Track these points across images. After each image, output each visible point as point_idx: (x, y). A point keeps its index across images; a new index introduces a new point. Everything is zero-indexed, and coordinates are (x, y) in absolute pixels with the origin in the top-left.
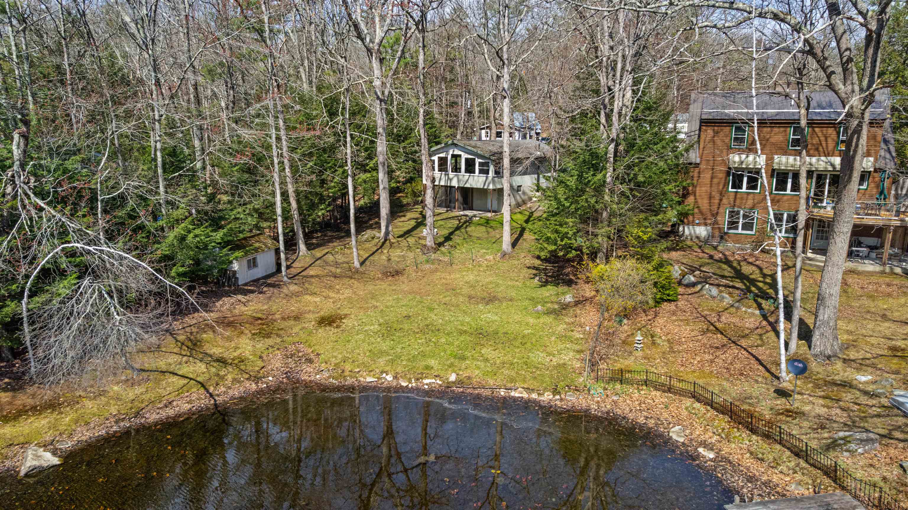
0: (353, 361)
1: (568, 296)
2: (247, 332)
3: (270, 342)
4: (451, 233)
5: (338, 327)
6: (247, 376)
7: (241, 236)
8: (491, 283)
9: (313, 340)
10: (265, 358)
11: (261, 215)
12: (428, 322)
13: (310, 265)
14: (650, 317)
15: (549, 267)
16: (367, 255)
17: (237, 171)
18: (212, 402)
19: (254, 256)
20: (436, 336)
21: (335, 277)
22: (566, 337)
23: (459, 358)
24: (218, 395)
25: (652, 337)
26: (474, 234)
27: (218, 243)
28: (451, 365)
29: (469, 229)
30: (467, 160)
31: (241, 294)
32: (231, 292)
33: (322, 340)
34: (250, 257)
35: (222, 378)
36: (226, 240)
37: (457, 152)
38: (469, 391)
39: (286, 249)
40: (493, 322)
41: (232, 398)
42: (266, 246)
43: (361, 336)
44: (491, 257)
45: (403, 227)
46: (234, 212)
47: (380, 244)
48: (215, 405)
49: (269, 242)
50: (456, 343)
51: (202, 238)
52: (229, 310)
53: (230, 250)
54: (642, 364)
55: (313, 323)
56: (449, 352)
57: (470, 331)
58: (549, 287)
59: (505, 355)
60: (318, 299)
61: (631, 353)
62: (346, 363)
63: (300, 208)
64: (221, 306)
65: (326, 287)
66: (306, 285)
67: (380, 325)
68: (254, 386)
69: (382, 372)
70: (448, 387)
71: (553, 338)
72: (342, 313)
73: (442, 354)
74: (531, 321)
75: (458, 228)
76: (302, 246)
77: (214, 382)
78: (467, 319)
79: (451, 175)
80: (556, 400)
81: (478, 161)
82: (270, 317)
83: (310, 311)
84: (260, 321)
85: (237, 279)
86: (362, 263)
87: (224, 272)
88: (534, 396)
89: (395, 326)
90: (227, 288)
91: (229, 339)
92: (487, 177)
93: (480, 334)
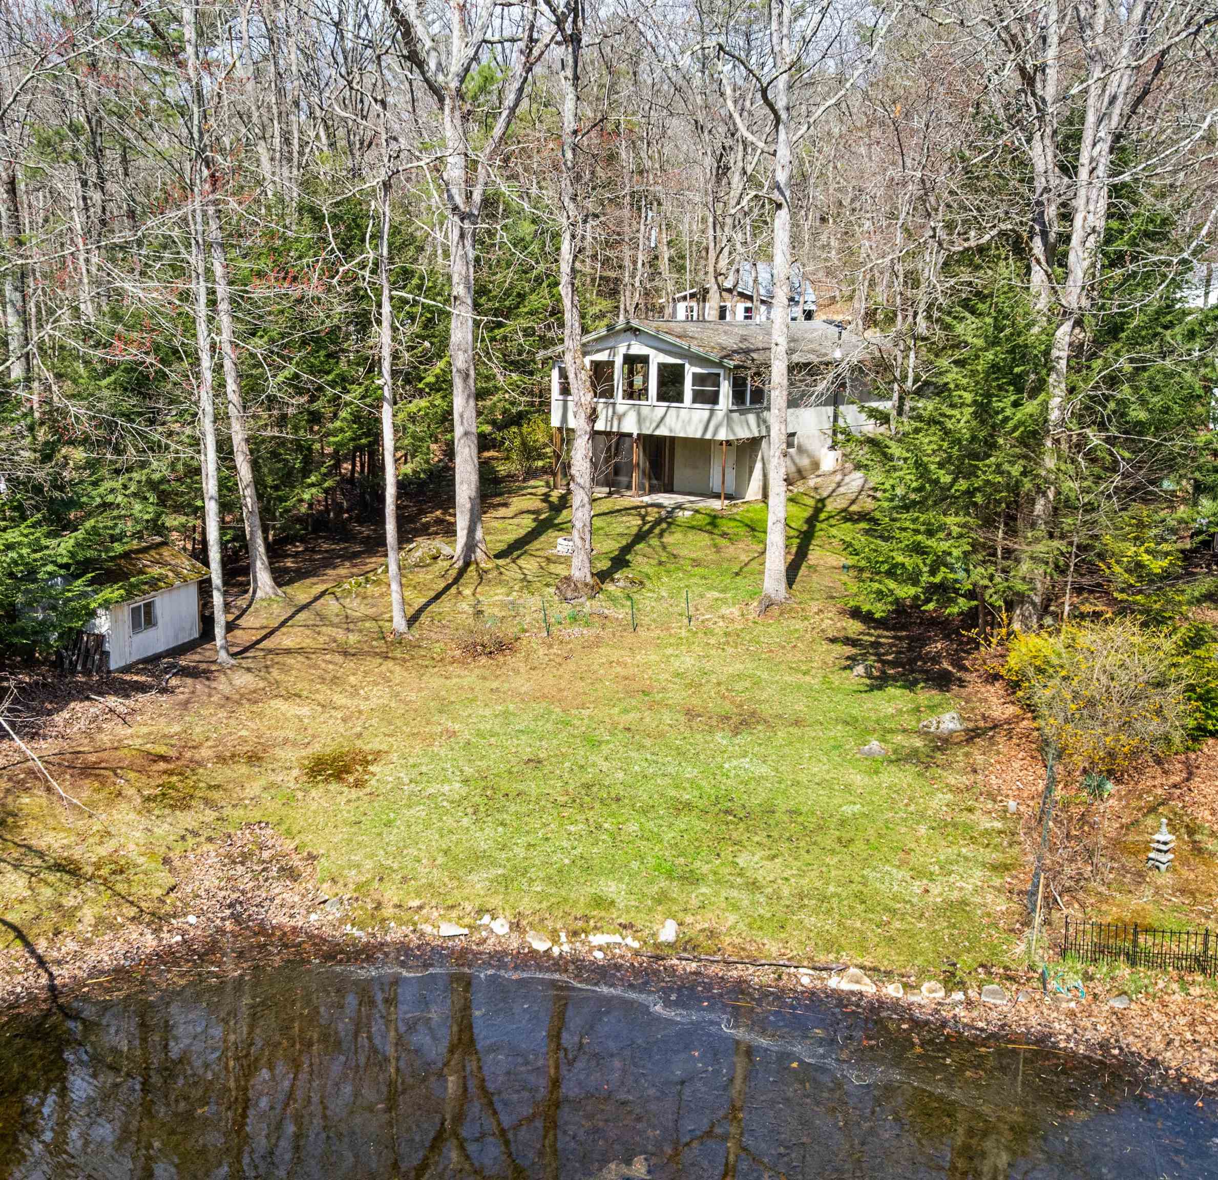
0: (405, 880)
1: (947, 717)
2: (131, 792)
3: (187, 819)
4: (627, 549)
5: (358, 784)
6: (132, 912)
7: (118, 548)
8: (740, 676)
9: (297, 818)
10: (177, 863)
11: (164, 498)
12: (587, 778)
13: (283, 624)
14: (1176, 779)
15: (886, 637)
16: (423, 600)
17: (107, 387)
18: (44, 980)
19: (148, 598)
20: (613, 815)
21: (345, 654)
22: (955, 826)
23: (681, 878)
24: (59, 963)
25: (1191, 832)
26: (684, 552)
27: (61, 566)
28: (662, 898)
29: (667, 539)
30: (662, 367)
31: (116, 693)
32: (91, 689)
33: (321, 819)
34: (140, 602)
35: (70, 915)
36: (80, 557)
37: (638, 349)
38: (713, 970)
39: (225, 583)
40: (759, 780)
41: (95, 971)
42: (177, 574)
43: (419, 811)
44: (735, 611)
45: (505, 531)
46: (101, 490)
47: (453, 572)
48: (52, 988)
49: (185, 564)
50: (668, 836)
51: (25, 551)
52: (88, 734)
53: (91, 582)
54: (1176, 909)
55: (295, 772)
56: (651, 861)
57: (700, 803)
58: (891, 691)
59: (802, 874)
60: (305, 711)
61: (1140, 874)
62: (387, 884)
63: (258, 482)
64: (68, 723)
65: (323, 680)
66: (275, 672)
67: (466, 781)
68: (150, 942)
69: (481, 911)
70: (658, 958)
71: (923, 830)
72: (367, 748)
73: (635, 865)
74: (858, 779)
75: (640, 537)
76: (263, 577)
77: (47, 926)
78: (690, 772)
79: (622, 404)
80: (955, 1005)
81: (690, 371)
82: (188, 755)
83: (286, 741)
84: (162, 766)
85: (105, 655)
86: (412, 620)
87: (73, 638)
88: (893, 990)
89: (504, 785)
90: (80, 678)
91: (86, 811)
92: (712, 411)
93: (727, 812)
